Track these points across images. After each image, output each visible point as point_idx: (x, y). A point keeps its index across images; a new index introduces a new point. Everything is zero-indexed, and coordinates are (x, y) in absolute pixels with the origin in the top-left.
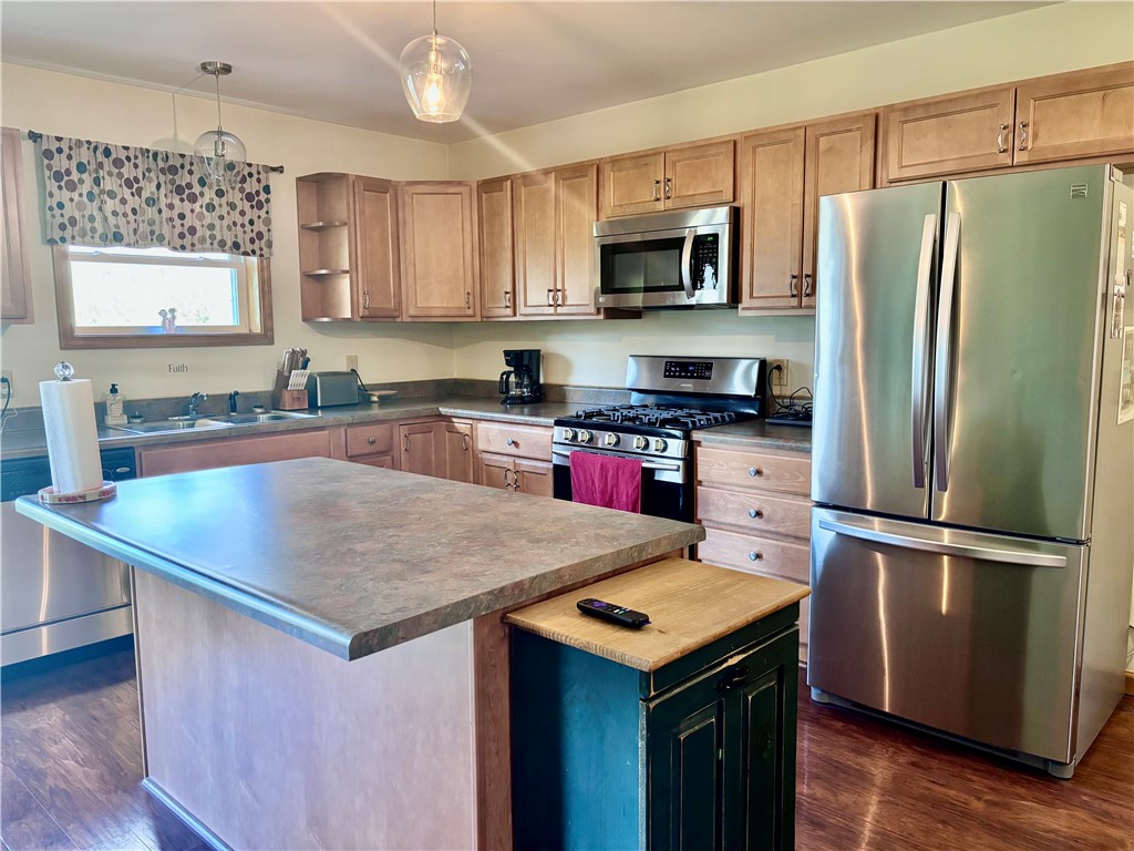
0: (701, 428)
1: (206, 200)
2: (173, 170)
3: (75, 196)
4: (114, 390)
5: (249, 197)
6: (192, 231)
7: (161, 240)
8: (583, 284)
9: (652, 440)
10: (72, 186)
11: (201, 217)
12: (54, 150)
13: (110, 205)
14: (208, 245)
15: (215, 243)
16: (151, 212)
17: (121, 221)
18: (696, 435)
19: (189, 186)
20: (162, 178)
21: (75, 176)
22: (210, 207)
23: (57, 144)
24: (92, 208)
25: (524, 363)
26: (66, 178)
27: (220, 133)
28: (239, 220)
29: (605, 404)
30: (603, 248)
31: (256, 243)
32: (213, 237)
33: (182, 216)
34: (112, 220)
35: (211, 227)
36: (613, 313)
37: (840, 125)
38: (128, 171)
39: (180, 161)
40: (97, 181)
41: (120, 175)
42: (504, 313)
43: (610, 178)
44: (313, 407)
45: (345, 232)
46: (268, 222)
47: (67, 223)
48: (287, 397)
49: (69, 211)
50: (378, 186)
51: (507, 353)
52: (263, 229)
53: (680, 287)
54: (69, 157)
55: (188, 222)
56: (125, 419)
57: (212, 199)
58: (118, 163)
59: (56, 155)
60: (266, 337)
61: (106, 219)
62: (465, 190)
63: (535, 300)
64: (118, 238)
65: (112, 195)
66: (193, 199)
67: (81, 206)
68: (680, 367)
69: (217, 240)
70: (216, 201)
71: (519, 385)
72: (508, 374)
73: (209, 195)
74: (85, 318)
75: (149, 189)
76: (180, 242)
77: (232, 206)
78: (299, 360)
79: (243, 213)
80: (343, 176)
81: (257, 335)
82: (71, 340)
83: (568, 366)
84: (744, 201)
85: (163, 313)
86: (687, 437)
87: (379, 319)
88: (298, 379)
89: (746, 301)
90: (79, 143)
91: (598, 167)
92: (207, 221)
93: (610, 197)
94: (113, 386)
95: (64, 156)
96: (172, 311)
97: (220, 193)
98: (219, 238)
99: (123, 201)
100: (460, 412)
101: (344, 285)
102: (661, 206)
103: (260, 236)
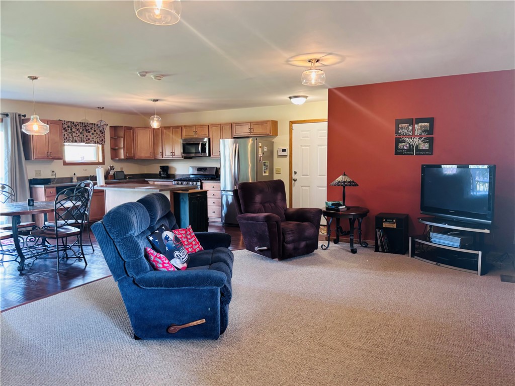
0: (204, 180)
2: (85, 126)
3: (67, 133)
4: (75, 174)
5: (101, 131)
6: (89, 139)
7: (84, 142)
8: (179, 151)
9: (194, 183)
10: (66, 131)
11: (91, 136)
13: (74, 134)
16: (81, 136)
17: (76, 138)
18: (202, 181)
19: (89, 129)
20: (84, 128)
21: (67, 129)
22: (93, 134)
23: (64, 122)
24: (70, 135)
25: (165, 169)
26: (65, 129)
27: (101, 121)
28: (98, 137)
29: (184, 177)
30: (183, 144)
31: (102, 142)
32: (93, 141)
33: (87, 136)
34: (74, 138)
35: (93, 138)
36: (185, 158)
37: (226, 124)
38: (77, 127)
39: (86, 124)
40: (71, 129)
41: (76, 128)
42: (160, 157)
43: (184, 130)
44: (115, 179)
45: (122, 139)
46: (104, 137)
47: (65, 138)
48: (109, 177)
49: (66, 136)
50: (130, 128)
51: (160, 167)
52: (103, 138)
53: (199, 153)
54: (66, 125)
55: (88, 138)
56: (77, 181)
58: (76, 126)
59: (64, 124)
60: (103, 163)
61: (73, 137)
62: (150, 129)
63: (167, 154)
64: (76, 142)
65: (74, 132)
66: (89, 132)
67: (68, 135)
68: (200, 169)
70: (94, 132)
71: (163, 174)
72: (161, 171)
73: (93, 131)
74: (68, 159)
75: (81, 130)
76: (87, 142)
77: (97, 133)
78: (112, 168)
79: (99, 135)
80: (122, 126)
81: (101, 163)
82: (65, 164)
83: (175, 169)
84: (211, 137)
85: (81, 158)
86: (201, 182)
87: (129, 159)
88: (112, 173)
89: (212, 156)
90: (68, 122)
91: (181, 127)
92: (92, 137)
93: (184, 133)
96: (84, 157)
97: (95, 131)
99: (77, 134)
100: (150, 180)
101: (122, 151)
102: (195, 136)
103: (102, 140)
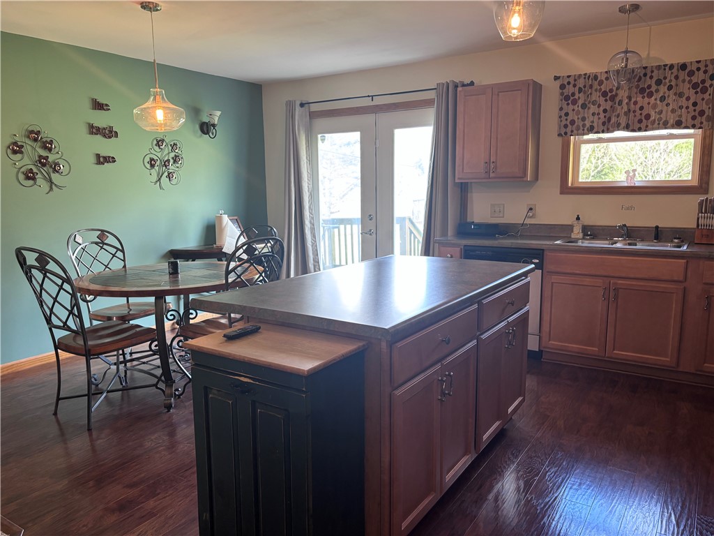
1: (661, 94)
3: (576, 107)
4: (578, 218)
5: (695, 86)
11: (654, 106)
12: (566, 84)
13: (592, 109)
14: (656, 125)
15: (661, 123)
19: (649, 88)
21: (577, 96)
22: (662, 99)
23: (568, 80)
26: (572, 98)
28: (685, 104)
35: (661, 112)
39: (644, 71)
46: (710, 101)
47: (568, 123)
52: (705, 107)
54: (575, 86)
55: (645, 112)
56: (581, 235)
57: (665, 93)
58: (600, 83)
59: (567, 86)
65: (593, 103)
66: (650, 95)
69: (663, 121)
70: (667, 93)
73: (664, 89)
75: (621, 95)
76: (639, 125)
77: (681, 95)
79: (688, 99)
81: (694, 187)
82: (566, 189)
85: (627, 172)
90: (581, 76)
92: (659, 108)
94: (578, 216)
95: (571, 85)
96: (634, 171)
98: (664, 119)
99: (600, 106)
103: (702, 113)
